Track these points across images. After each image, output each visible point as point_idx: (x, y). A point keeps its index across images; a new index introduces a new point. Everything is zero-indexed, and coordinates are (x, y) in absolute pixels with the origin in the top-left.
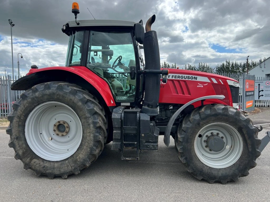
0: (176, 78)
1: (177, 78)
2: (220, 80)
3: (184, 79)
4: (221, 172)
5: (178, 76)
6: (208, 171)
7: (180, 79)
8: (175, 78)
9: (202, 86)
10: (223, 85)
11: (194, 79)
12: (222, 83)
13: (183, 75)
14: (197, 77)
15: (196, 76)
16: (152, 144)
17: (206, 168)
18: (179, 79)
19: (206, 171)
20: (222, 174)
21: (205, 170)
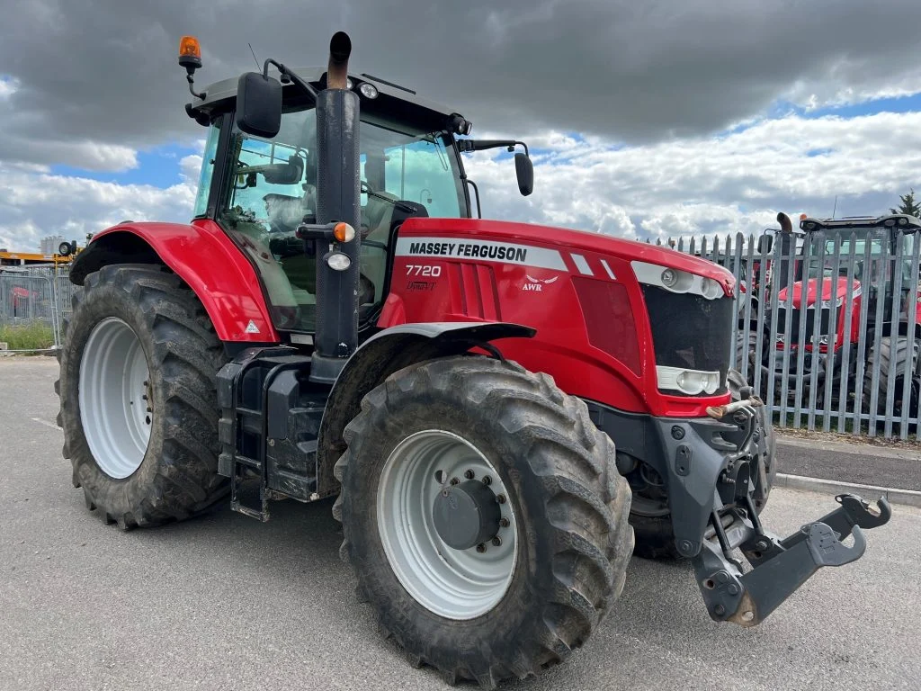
0: (469, 255)
1: (471, 253)
2: (604, 263)
3: (487, 258)
4: (444, 630)
5: (475, 246)
6: (405, 614)
7: (479, 258)
8: (466, 254)
9: (539, 288)
10: (612, 281)
11: (517, 259)
12: (613, 277)
13: (489, 243)
14: (525, 251)
15: (523, 247)
16: (295, 477)
17: (402, 599)
18: (474, 258)
19: (398, 611)
20: (441, 641)
21: (397, 606)
